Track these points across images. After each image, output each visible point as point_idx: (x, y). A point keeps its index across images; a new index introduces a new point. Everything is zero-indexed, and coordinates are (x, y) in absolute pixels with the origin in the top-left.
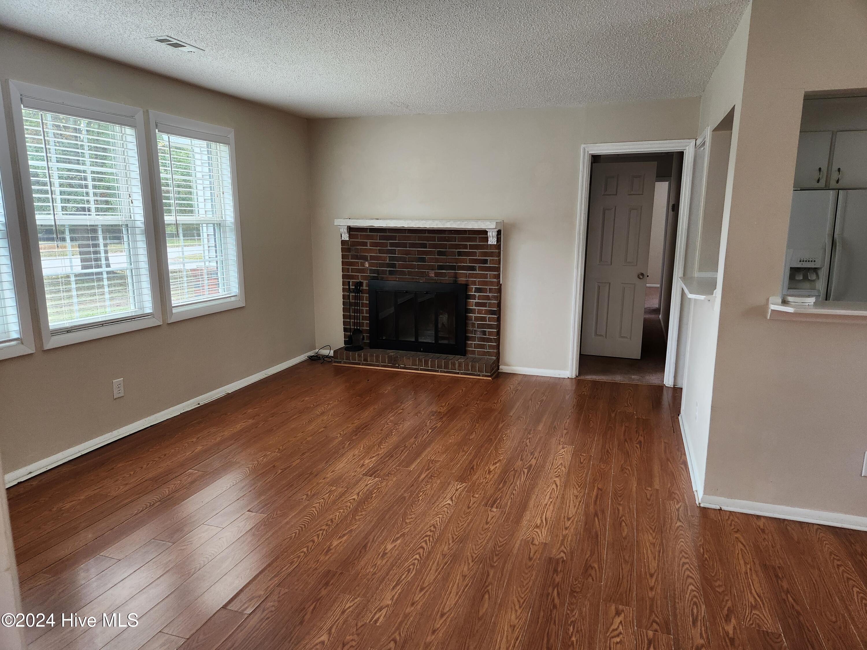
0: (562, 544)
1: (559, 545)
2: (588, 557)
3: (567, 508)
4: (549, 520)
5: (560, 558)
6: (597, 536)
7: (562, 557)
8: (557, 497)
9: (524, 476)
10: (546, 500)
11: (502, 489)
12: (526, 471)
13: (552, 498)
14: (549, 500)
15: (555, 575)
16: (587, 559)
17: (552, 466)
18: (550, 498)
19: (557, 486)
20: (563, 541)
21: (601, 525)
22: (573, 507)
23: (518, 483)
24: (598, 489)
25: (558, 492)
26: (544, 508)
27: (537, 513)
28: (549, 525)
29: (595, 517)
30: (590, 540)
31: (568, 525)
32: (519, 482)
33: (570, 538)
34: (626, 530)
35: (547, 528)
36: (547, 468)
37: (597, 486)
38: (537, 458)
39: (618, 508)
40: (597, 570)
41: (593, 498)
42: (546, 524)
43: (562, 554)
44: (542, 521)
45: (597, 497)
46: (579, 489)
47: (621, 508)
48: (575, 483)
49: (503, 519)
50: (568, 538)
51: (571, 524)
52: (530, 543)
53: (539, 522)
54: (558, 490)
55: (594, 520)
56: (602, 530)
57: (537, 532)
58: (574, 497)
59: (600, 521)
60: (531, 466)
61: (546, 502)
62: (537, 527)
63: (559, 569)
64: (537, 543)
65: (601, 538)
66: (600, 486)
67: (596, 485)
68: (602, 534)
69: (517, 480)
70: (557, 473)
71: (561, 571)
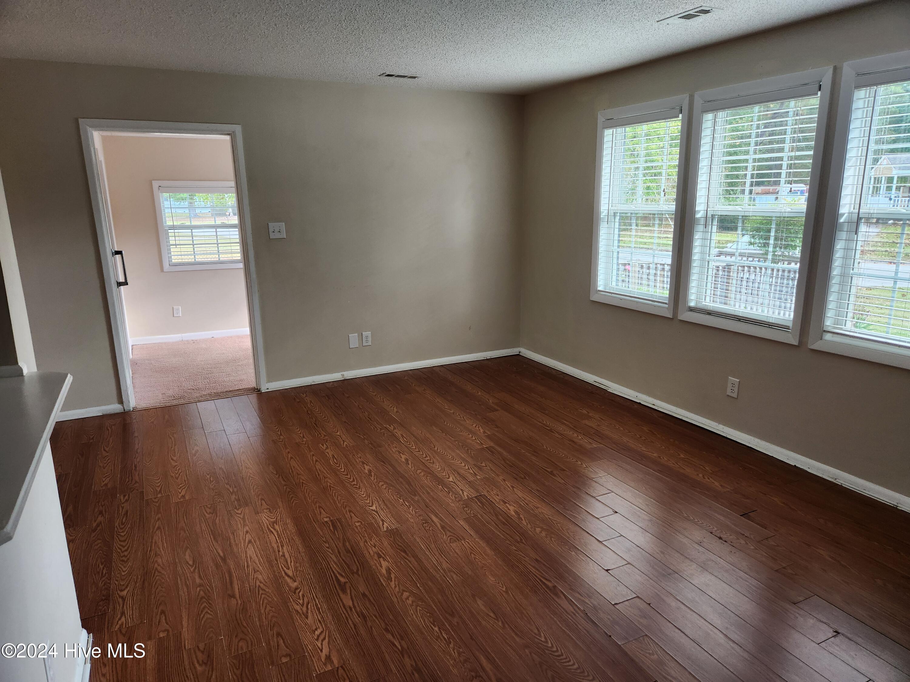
0: (244, 519)
1: (246, 518)
2: (216, 519)
3: (258, 552)
4: (269, 533)
5: (239, 509)
6: (214, 538)
7: (238, 510)
8: (277, 561)
9: (337, 571)
10: (285, 551)
11: (342, 542)
12: (342, 580)
13: (282, 556)
14: (283, 553)
15: (237, 498)
16: (217, 517)
17: (316, 605)
18: (284, 556)
19: (286, 574)
20: (244, 521)
21: (215, 550)
22: (252, 557)
23: (333, 557)
24: (234, 596)
25: (280, 567)
26: (281, 542)
27: (284, 534)
28: (265, 528)
29: (224, 555)
30: (220, 532)
31: (247, 536)
32: (335, 559)
33: (239, 526)
34: (187, 557)
35: (265, 524)
36: (320, 596)
37: (237, 600)
38: (348, 609)
39: (202, 579)
40: (205, 513)
41: (235, 579)
42: (268, 527)
43: (239, 512)
44: (275, 529)
45: (231, 583)
46: (258, 583)
47: (198, 581)
48: (267, 590)
49: (310, 516)
50: (241, 525)
51: (244, 538)
52: (271, 508)
53: (277, 527)
54: (282, 570)
55: (223, 552)
56: (212, 546)
57: (272, 518)
58: (258, 569)
59: (217, 554)
60: (344, 590)
61: (284, 548)
62: (275, 522)
63: (236, 502)
64: (265, 511)
65: (211, 539)
66: (233, 601)
67: (239, 602)
68: (211, 542)
69: (339, 561)
70: (301, 594)
71: (234, 502)
